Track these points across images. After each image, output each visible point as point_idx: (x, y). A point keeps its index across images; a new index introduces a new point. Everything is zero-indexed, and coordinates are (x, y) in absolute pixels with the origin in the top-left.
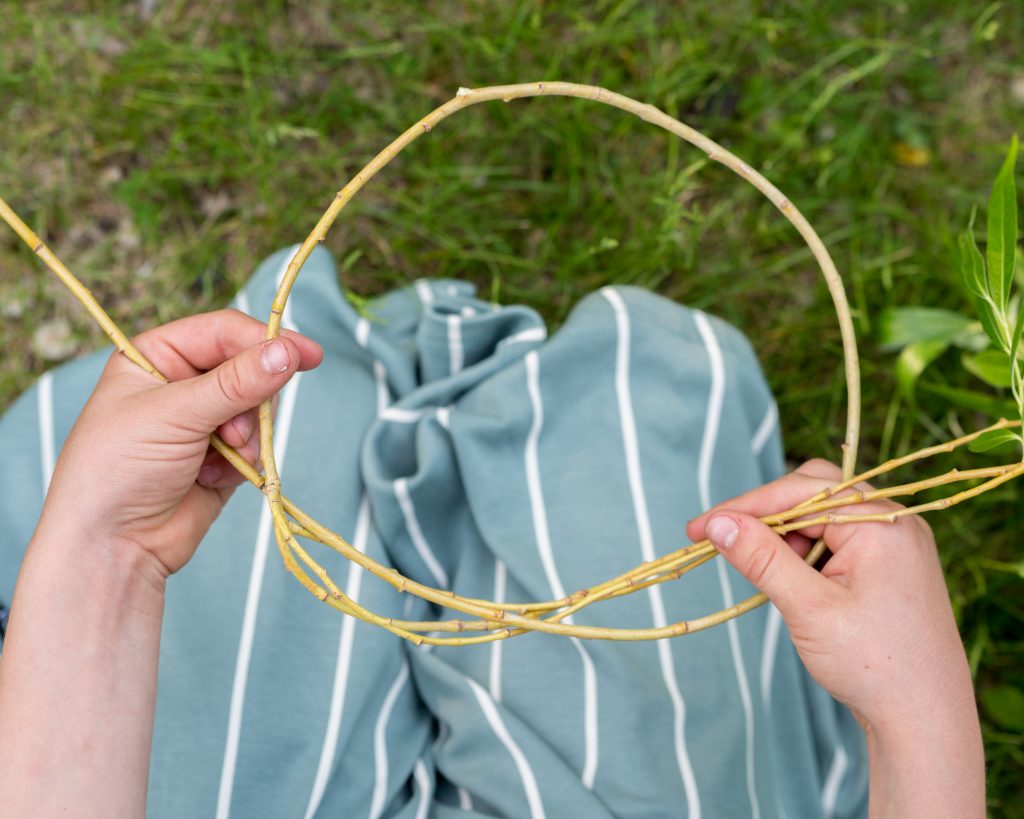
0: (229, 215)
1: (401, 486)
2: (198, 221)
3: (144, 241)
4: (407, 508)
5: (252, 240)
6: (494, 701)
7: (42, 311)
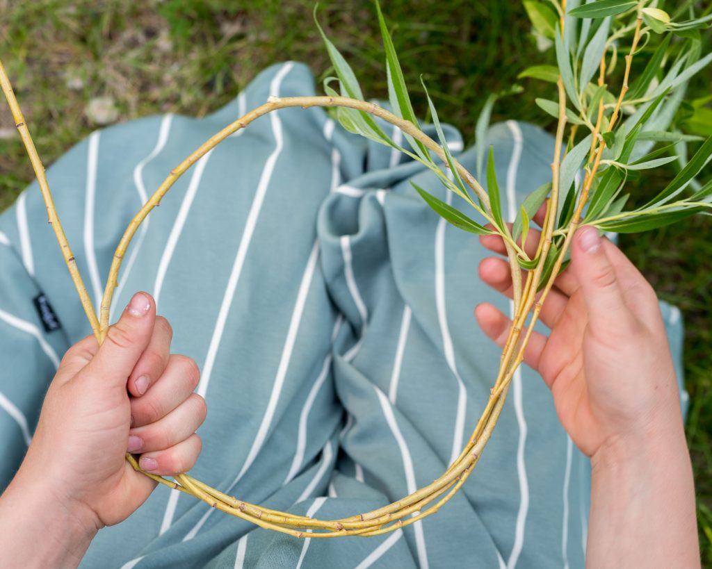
0: (240, 37)
1: (345, 241)
2: (217, 38)
3: (176, 48)
4: (347, 257)
5: (253, 57)
6: (391, 403)
7: (96, 88)
